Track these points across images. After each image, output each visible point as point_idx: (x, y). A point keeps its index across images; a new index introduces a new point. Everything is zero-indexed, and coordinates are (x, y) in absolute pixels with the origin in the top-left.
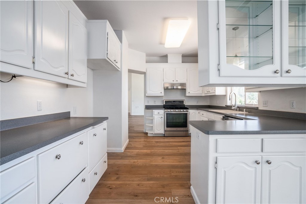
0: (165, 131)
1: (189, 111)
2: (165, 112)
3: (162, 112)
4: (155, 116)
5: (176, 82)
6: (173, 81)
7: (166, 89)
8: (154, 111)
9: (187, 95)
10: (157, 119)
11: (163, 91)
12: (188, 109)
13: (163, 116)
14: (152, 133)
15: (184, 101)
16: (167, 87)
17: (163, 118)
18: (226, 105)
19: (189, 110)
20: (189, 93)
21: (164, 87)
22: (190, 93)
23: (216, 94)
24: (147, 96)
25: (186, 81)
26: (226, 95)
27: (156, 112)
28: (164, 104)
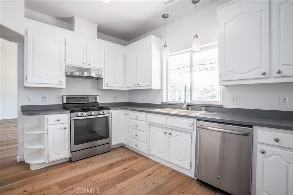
0: (71, 152)
1: (111, 113)
2: (71, 117)
3: (65, 117)
4: (49, 127)
5: (88, 66)
6: (84, 64)
7: (70, 76)
8: (48, 118)
9: (104, 88)
10: (54, 133)
11: (64, 79)
12: (109, 109)
13: (67, 126)
14: (44, 161)
15: (98, 96)
16: (72, 73)
17: (67, 128)
18: (161, 103)
19: (111, 111)
20: (107, 84)
21: (66, 73)
22: (108, 86)
23: (152, 88)
24: (25, 87)
25: (103, 67)
26: (161, 89)
27: (51, 118)
28: (65, 102)
